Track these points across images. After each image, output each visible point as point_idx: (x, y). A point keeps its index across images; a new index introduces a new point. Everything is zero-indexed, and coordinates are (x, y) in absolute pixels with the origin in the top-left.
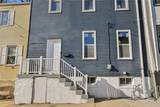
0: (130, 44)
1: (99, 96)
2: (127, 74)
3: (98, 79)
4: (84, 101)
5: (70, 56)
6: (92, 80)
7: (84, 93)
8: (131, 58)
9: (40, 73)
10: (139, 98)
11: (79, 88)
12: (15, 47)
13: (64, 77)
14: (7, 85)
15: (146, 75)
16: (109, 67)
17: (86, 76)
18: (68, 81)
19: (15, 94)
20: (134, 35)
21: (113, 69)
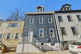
0: (53, 33)
2: (53, 42)
4: (40, 52)
6: (42, 44)
7: (40, 49)
8: (54, 37)
10: (58, 50)
12: (18, 33)
13: (34, 44)
15: (59, 42)
16: (48, 40)
19: (17, 50)
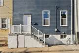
0: (67, 18)
1: (50, 44)
2: (64, 33)
4: (44, 46)
5: (36, 24)
6: (47, 36)
7: (43, 42)
8: (67, 25)
9: (21, 33)
11: (41, 40)
13: (33, 35)
14: (3, 39)
15: (73, 34)
16: (56, 30)
17: (45, 34)
18: (36, 37)
19: (8, 43)
20: (69, 14)
21: (58, 31)
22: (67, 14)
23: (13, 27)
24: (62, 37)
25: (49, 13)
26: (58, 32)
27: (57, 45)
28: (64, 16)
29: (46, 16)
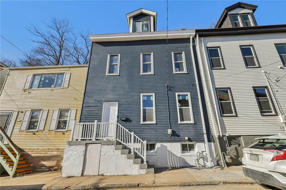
0: (190, 107)
1: (159, 165)
2: (190, 140)
3: (158, 145)
4: (143, 172)
5: (127, 120)
6: (151, 147)
14: (55, 153)
15: (209, 141)
16: (170, 131)
17: (145, 142)
18: (125, 148)
19: (63, 164)
20: (194, 98)
21: (174, 134)
22: (189, 98)
23: (80, 127)
24: (184, 148)
25: (153, 99)
26: (175, 136)
27: (173, 168)
28: (184, 102)
29: (147, 103)
